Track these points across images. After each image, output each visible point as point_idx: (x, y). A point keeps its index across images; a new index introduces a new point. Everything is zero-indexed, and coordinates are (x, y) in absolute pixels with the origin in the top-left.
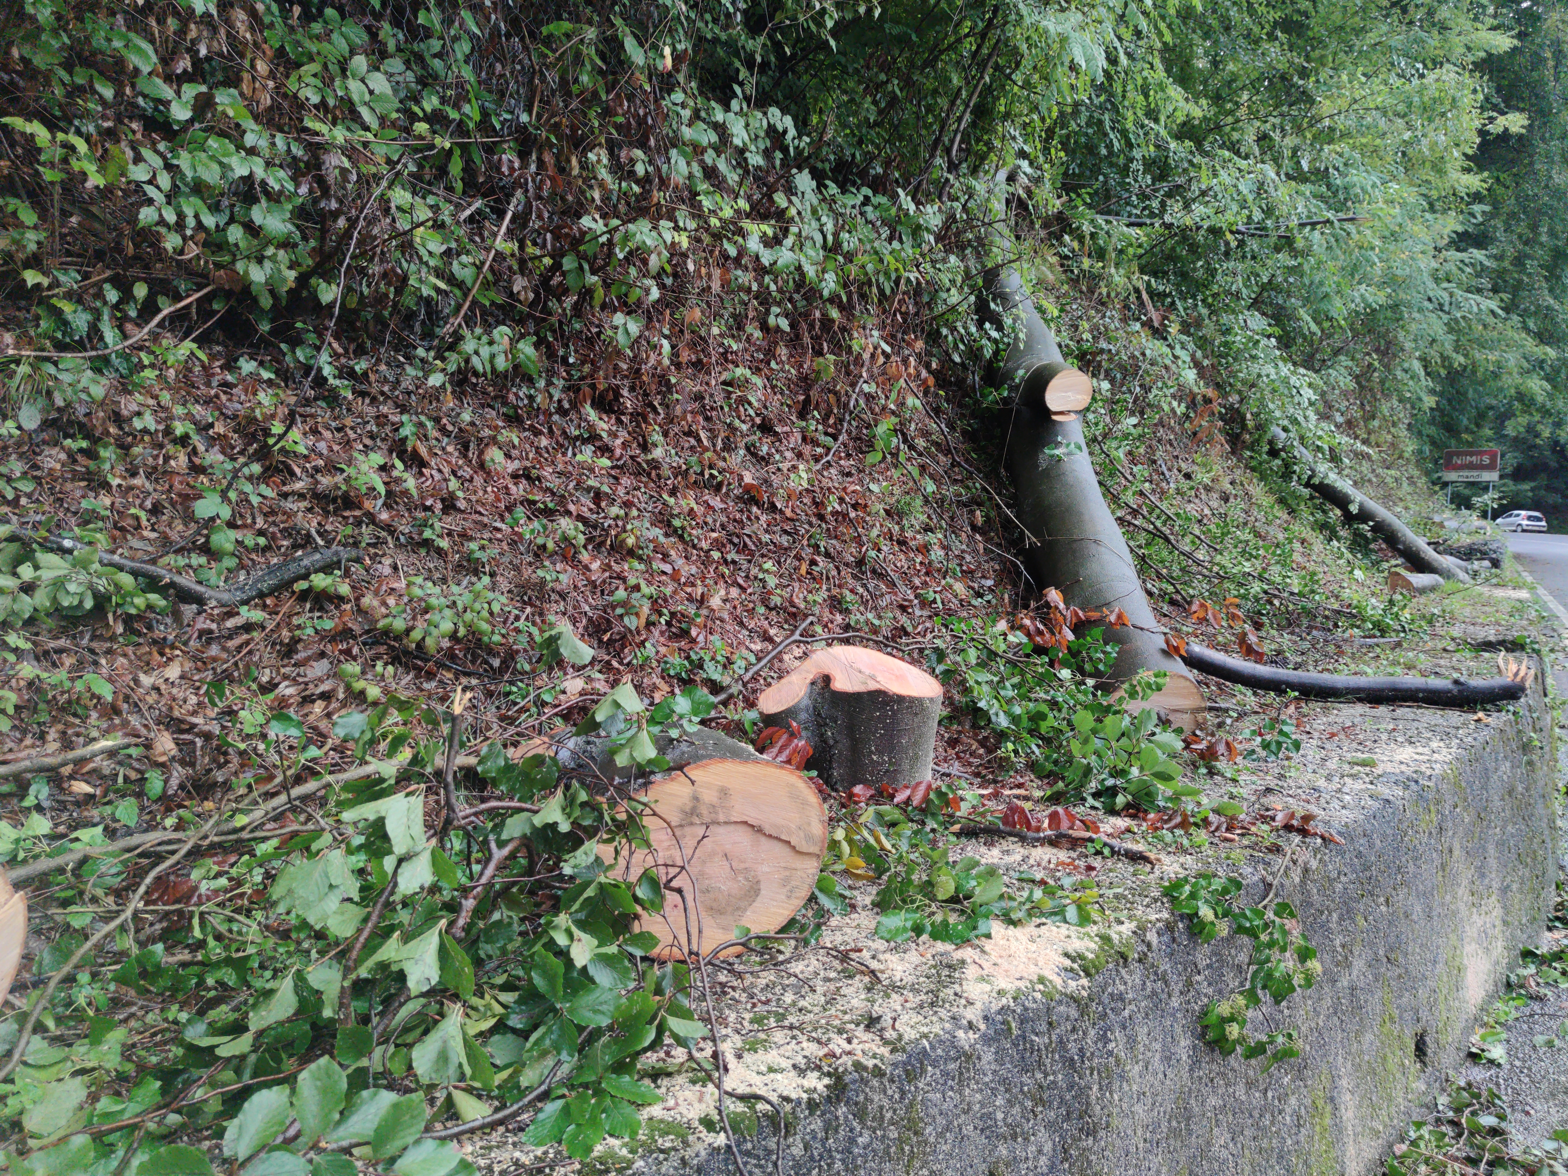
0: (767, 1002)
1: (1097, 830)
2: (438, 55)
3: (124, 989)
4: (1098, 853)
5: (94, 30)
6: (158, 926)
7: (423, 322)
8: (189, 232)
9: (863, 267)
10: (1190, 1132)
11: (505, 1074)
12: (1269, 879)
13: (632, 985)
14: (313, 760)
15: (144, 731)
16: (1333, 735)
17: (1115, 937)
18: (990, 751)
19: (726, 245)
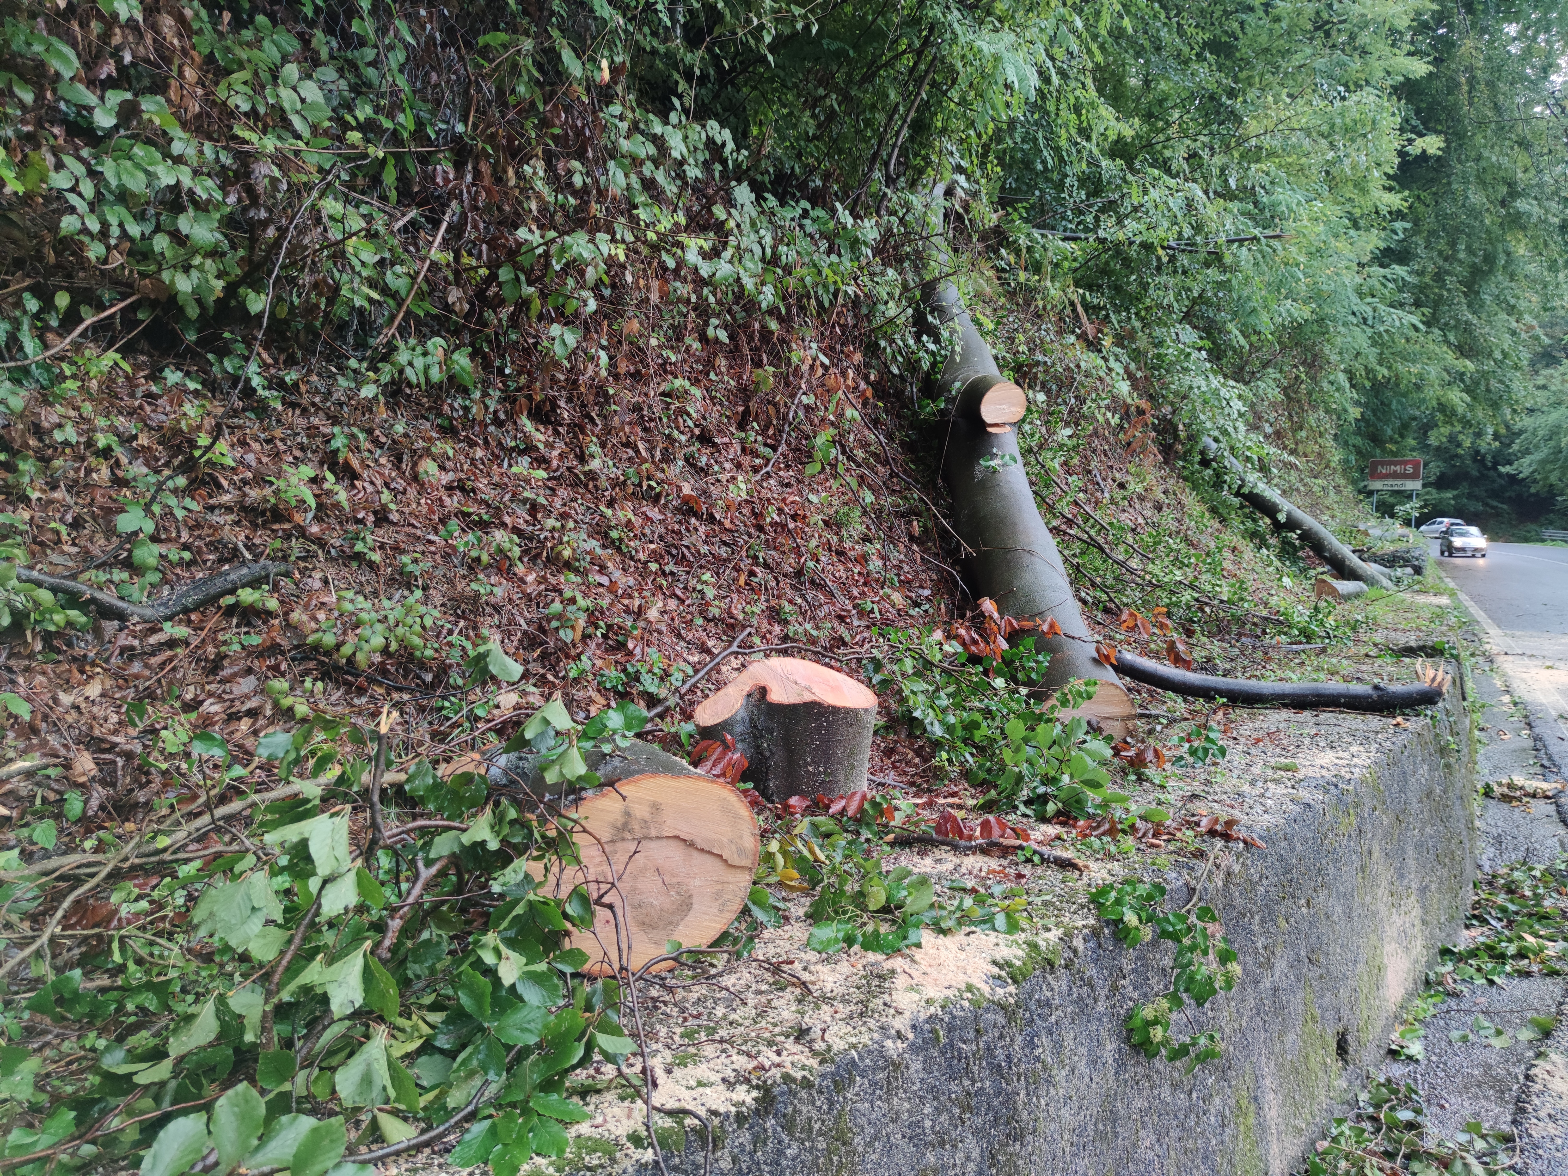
0: (698, 1016)
1: (1027, 838)
2: (374, 64)
3: (38, 1017)
4: (1028, 860)
5: (14, 34)
6: (76, 951)
7: (356, 333)
8: (113, 242)
9: (802, 280)
10: (1116, 1135)
11: (430, 1096)
12: (1193, 883)
13: (561, 1003)
14: (239, 779)
15: (63, 751)
16: (1258, 740)
17: (1042, 944)
18: (925, 760)
19: (665, 257)
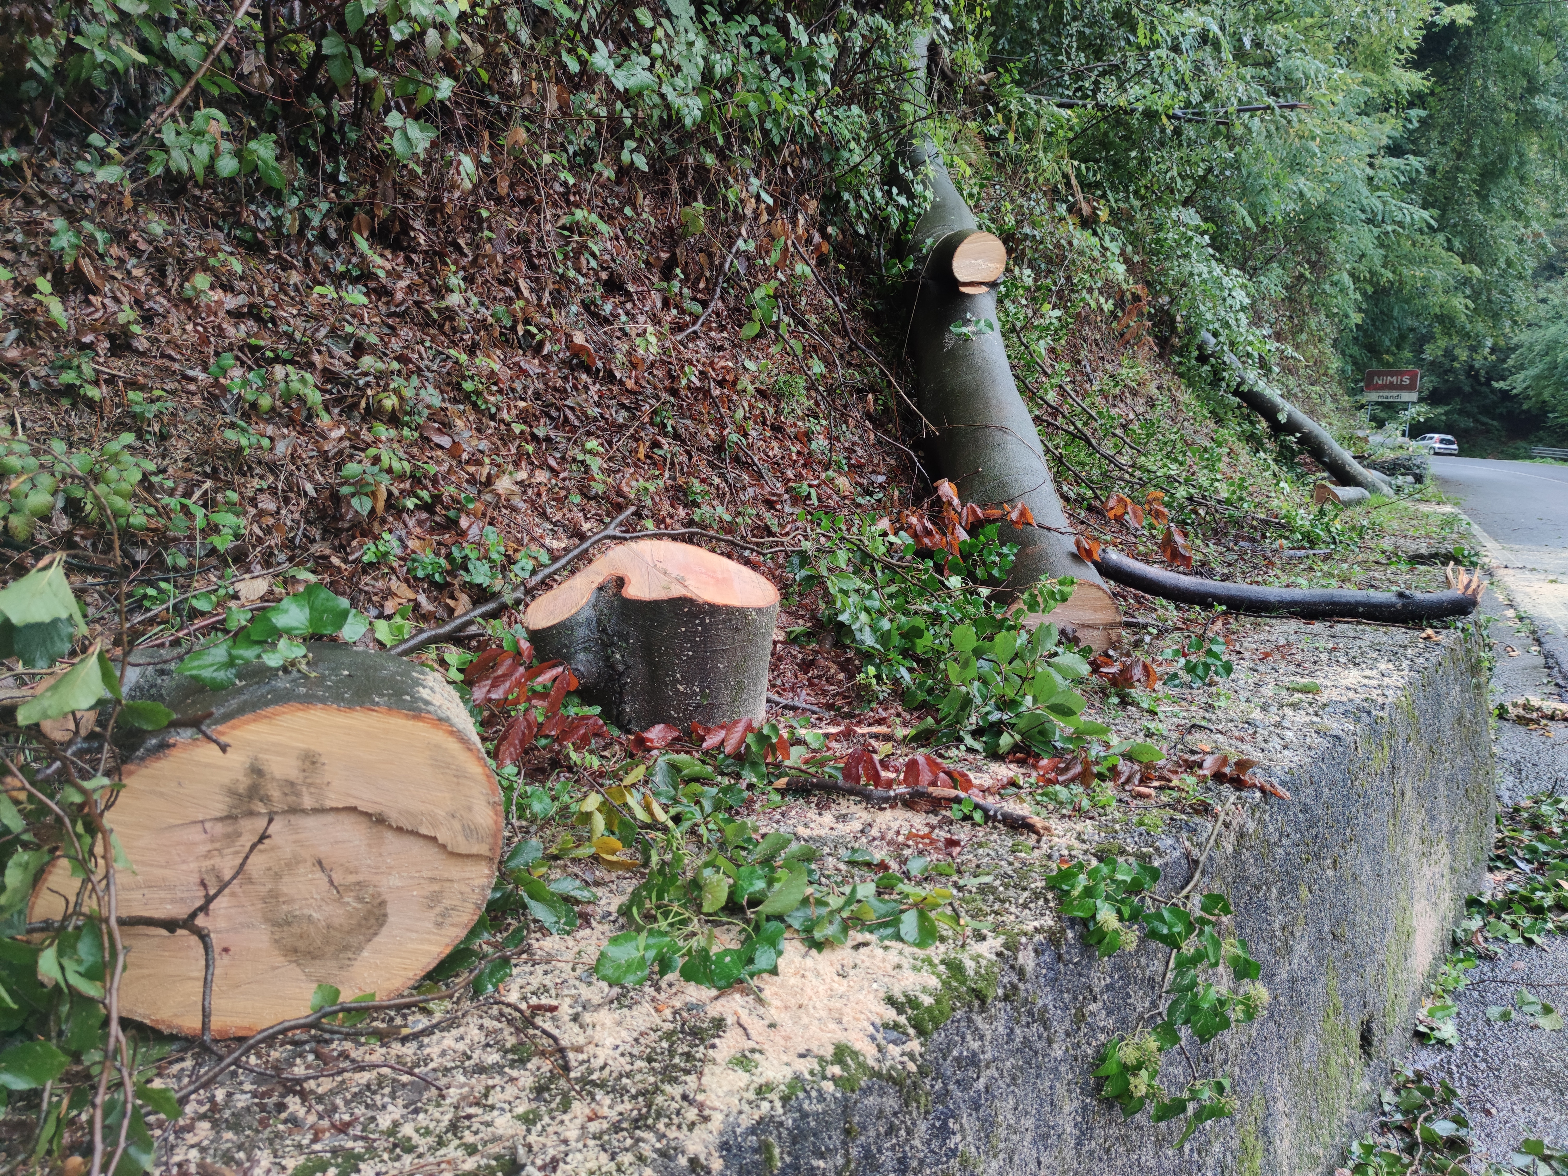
0: (346, 1127)
1: (968, 785)
4: (967, 818)
12: (1195, 852)
16: (1267, 655)
17: (969, 965)
18: (850, 676)
19: (565, 60)
